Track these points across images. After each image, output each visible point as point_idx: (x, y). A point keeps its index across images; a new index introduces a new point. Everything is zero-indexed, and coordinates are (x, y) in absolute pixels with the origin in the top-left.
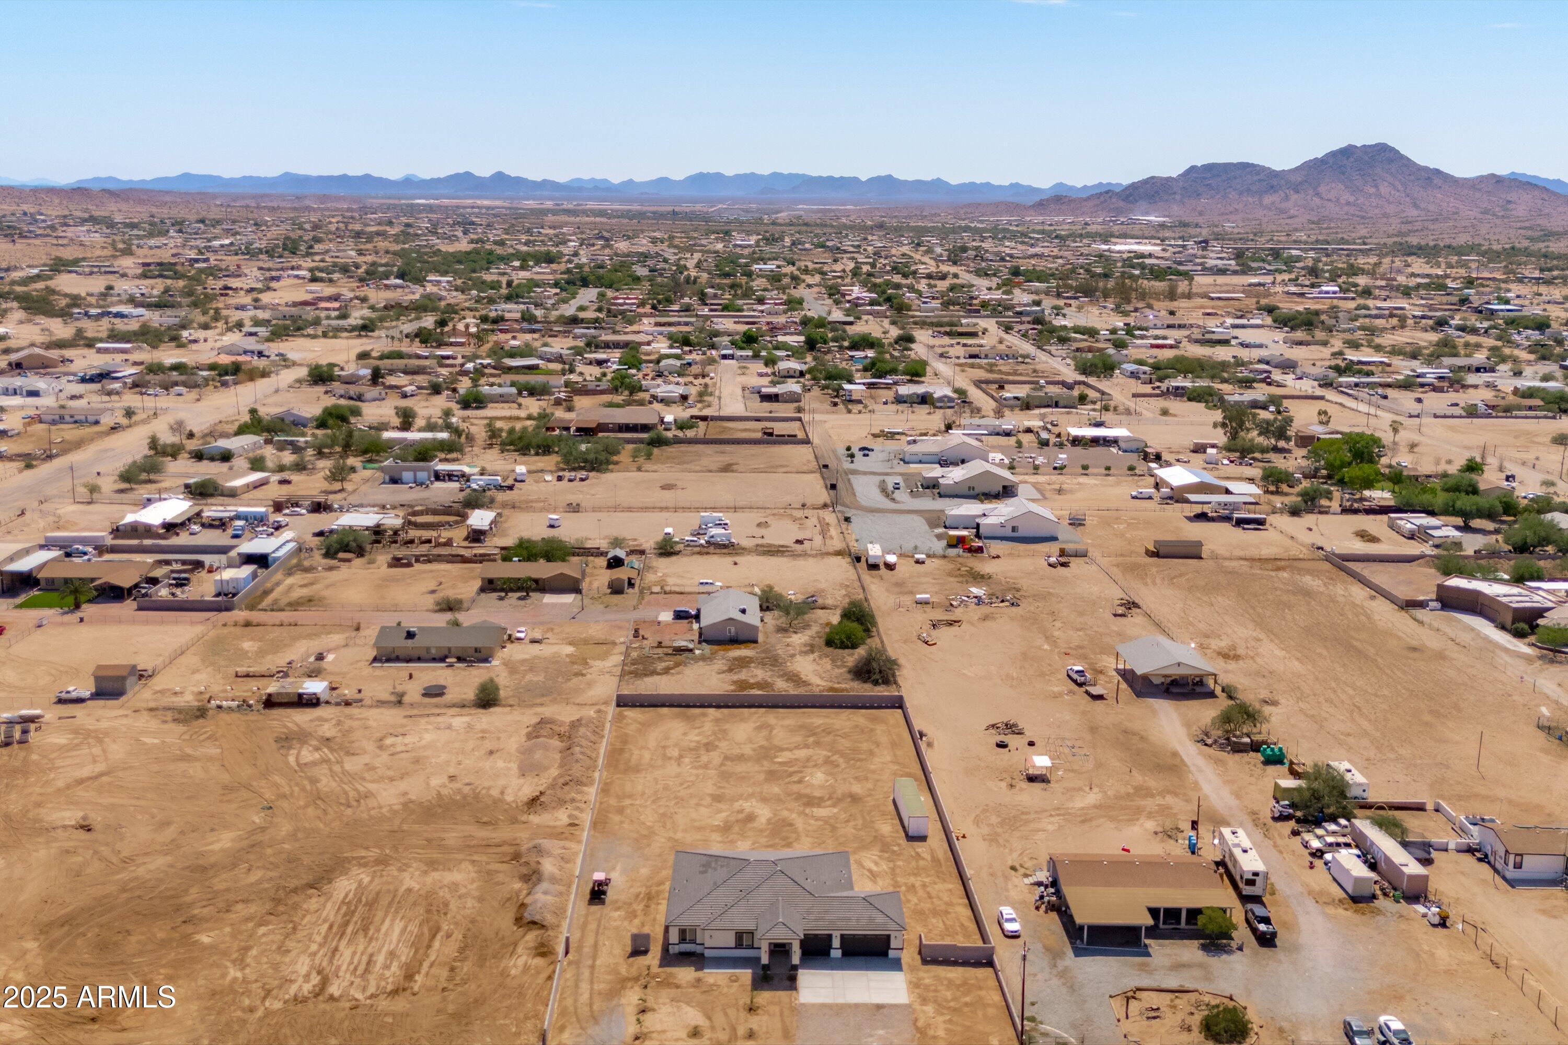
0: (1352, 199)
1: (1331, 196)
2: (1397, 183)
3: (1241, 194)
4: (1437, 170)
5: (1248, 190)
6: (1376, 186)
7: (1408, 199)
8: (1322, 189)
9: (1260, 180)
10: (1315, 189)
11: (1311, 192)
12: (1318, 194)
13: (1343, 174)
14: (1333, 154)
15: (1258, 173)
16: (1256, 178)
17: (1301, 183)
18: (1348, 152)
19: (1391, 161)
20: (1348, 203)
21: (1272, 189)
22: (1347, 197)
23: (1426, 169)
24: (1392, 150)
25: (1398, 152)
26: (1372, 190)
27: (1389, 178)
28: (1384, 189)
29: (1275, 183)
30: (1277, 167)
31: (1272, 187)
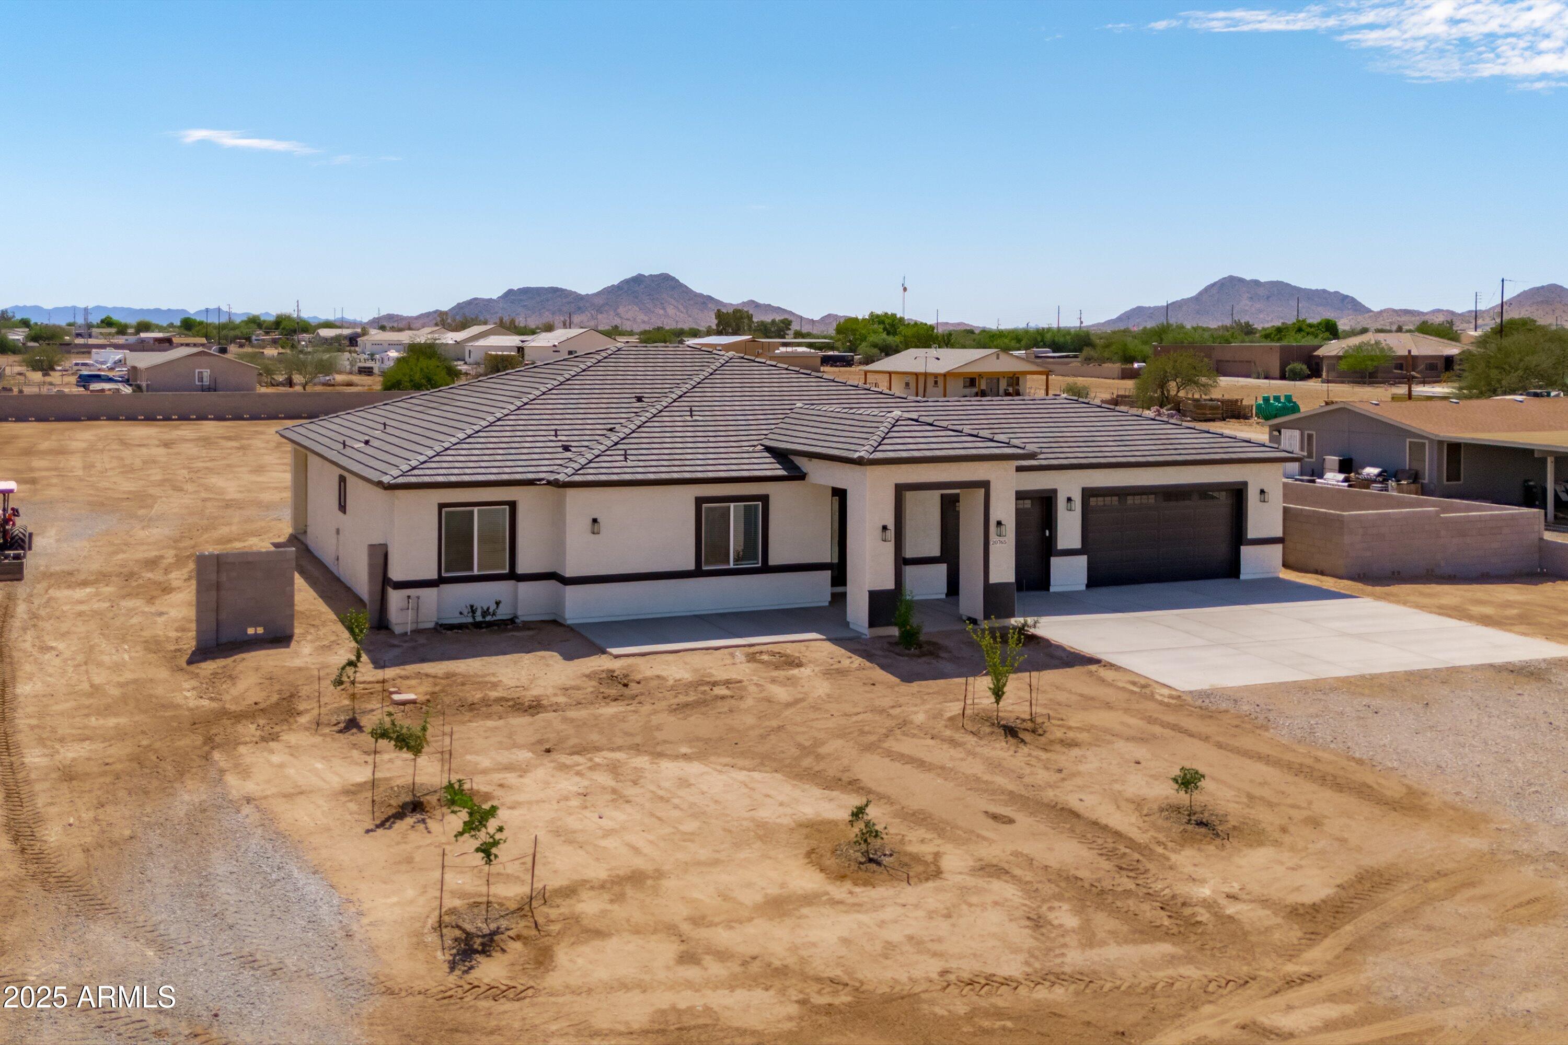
0: (646, 319)
1: (630, 315)
2: (680, 307)
3: (553, 314)
4: (709, 297)
5: (560, 310)
6: (664, 309)
7: (690, 319)
8: (621, 310)
9: (569, 303)
10: (615, 310)
11: (612, 313)
12: (617, 314)
13: (637, 298)
14: (627, 282)
15: (566, 297)
16: (564, 301)
17: (603, 305)
18: (638, 280)
19: (673, 288)
20: (644, 322)
21: (580, 310)
22: (641, 317)
23: (701, 295)
24: (673, 279)
25: (677, 281)
26: (661, 312)
27: (673, 302)
28: (671, 311)
29: (582, 305)
30: (583, 292)
31: (579, 308)
